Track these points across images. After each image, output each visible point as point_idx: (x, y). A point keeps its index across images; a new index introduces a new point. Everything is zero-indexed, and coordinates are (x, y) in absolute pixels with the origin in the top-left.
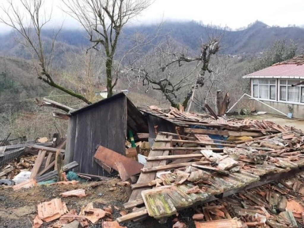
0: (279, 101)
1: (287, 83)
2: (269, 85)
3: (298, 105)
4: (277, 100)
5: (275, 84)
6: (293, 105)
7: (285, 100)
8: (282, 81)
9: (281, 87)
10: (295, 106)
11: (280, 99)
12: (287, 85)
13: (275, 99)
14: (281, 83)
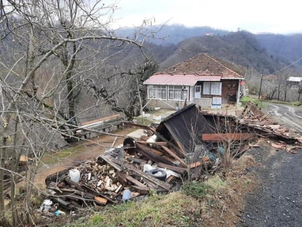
0: (168, 99)
1: (174, 88)
2: (161, 89)
3: (181, 101)
4: (167, 99)
5: (165, 88)
6: (178, 101)
7: (173, 99)
8: (171, 86)
9: (169, 90)
10: (180, 102)
11: (169, 99)
12: (173, 89)
13: (166, 98)
14: (169, 88)
